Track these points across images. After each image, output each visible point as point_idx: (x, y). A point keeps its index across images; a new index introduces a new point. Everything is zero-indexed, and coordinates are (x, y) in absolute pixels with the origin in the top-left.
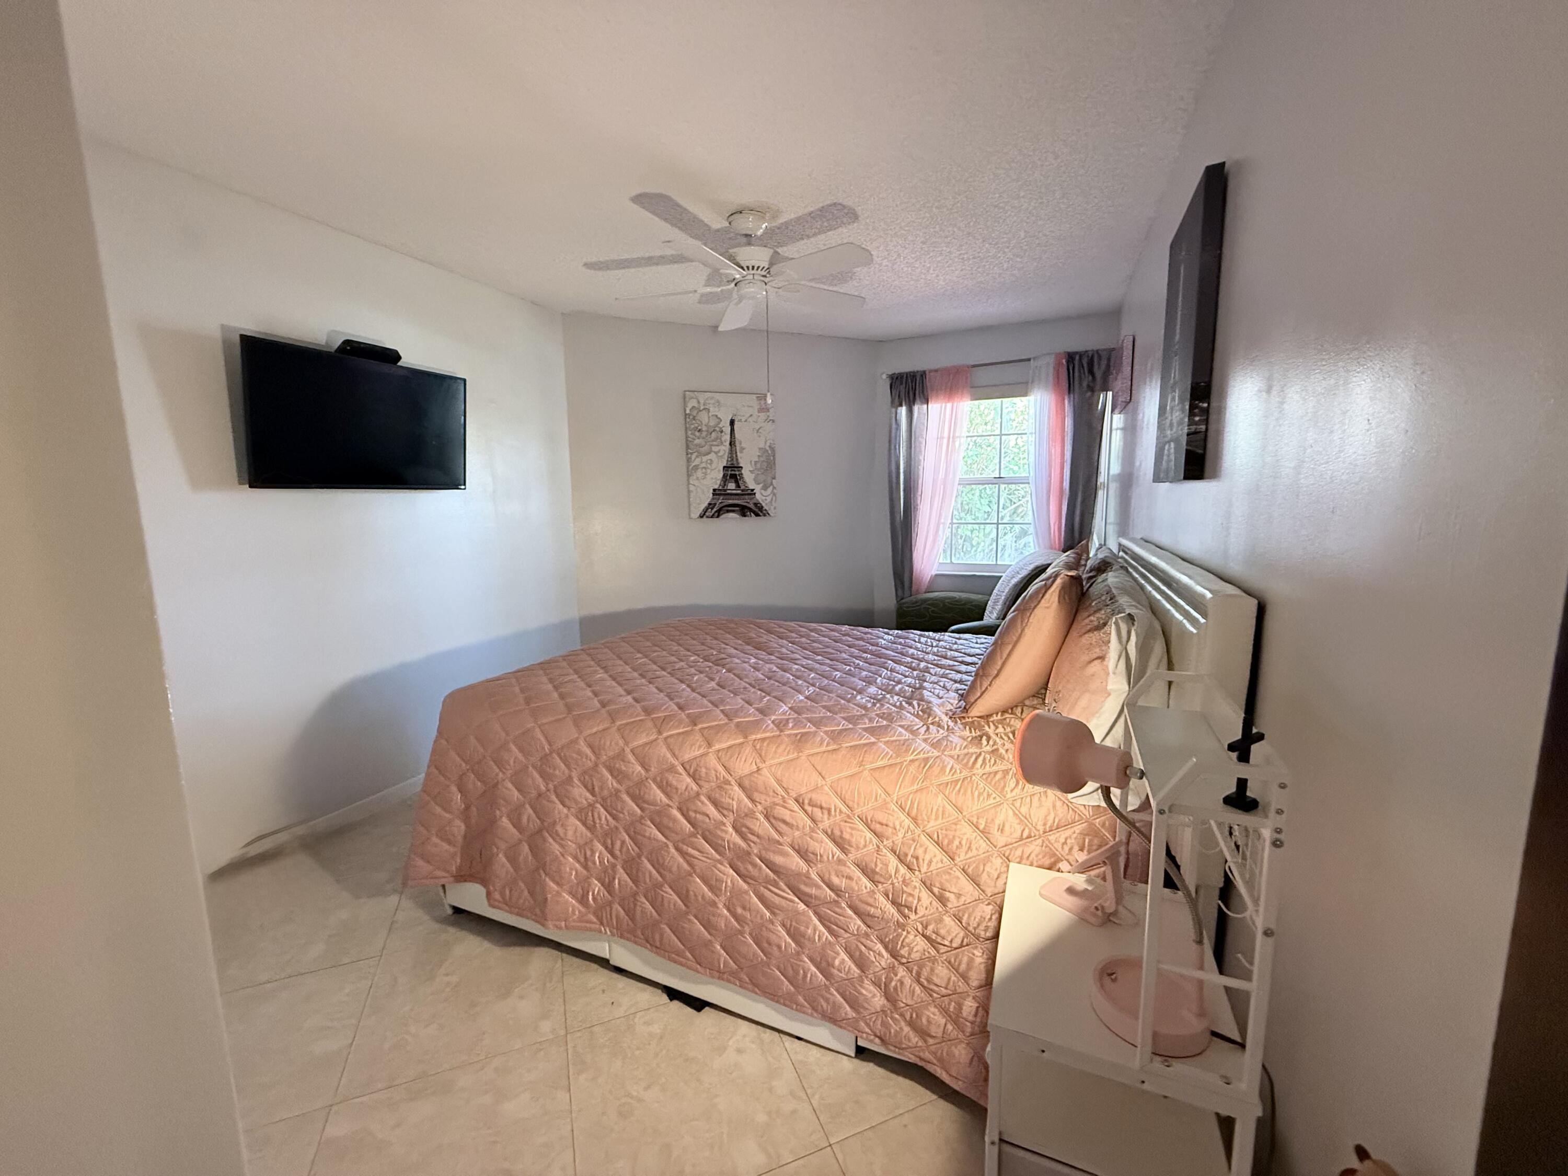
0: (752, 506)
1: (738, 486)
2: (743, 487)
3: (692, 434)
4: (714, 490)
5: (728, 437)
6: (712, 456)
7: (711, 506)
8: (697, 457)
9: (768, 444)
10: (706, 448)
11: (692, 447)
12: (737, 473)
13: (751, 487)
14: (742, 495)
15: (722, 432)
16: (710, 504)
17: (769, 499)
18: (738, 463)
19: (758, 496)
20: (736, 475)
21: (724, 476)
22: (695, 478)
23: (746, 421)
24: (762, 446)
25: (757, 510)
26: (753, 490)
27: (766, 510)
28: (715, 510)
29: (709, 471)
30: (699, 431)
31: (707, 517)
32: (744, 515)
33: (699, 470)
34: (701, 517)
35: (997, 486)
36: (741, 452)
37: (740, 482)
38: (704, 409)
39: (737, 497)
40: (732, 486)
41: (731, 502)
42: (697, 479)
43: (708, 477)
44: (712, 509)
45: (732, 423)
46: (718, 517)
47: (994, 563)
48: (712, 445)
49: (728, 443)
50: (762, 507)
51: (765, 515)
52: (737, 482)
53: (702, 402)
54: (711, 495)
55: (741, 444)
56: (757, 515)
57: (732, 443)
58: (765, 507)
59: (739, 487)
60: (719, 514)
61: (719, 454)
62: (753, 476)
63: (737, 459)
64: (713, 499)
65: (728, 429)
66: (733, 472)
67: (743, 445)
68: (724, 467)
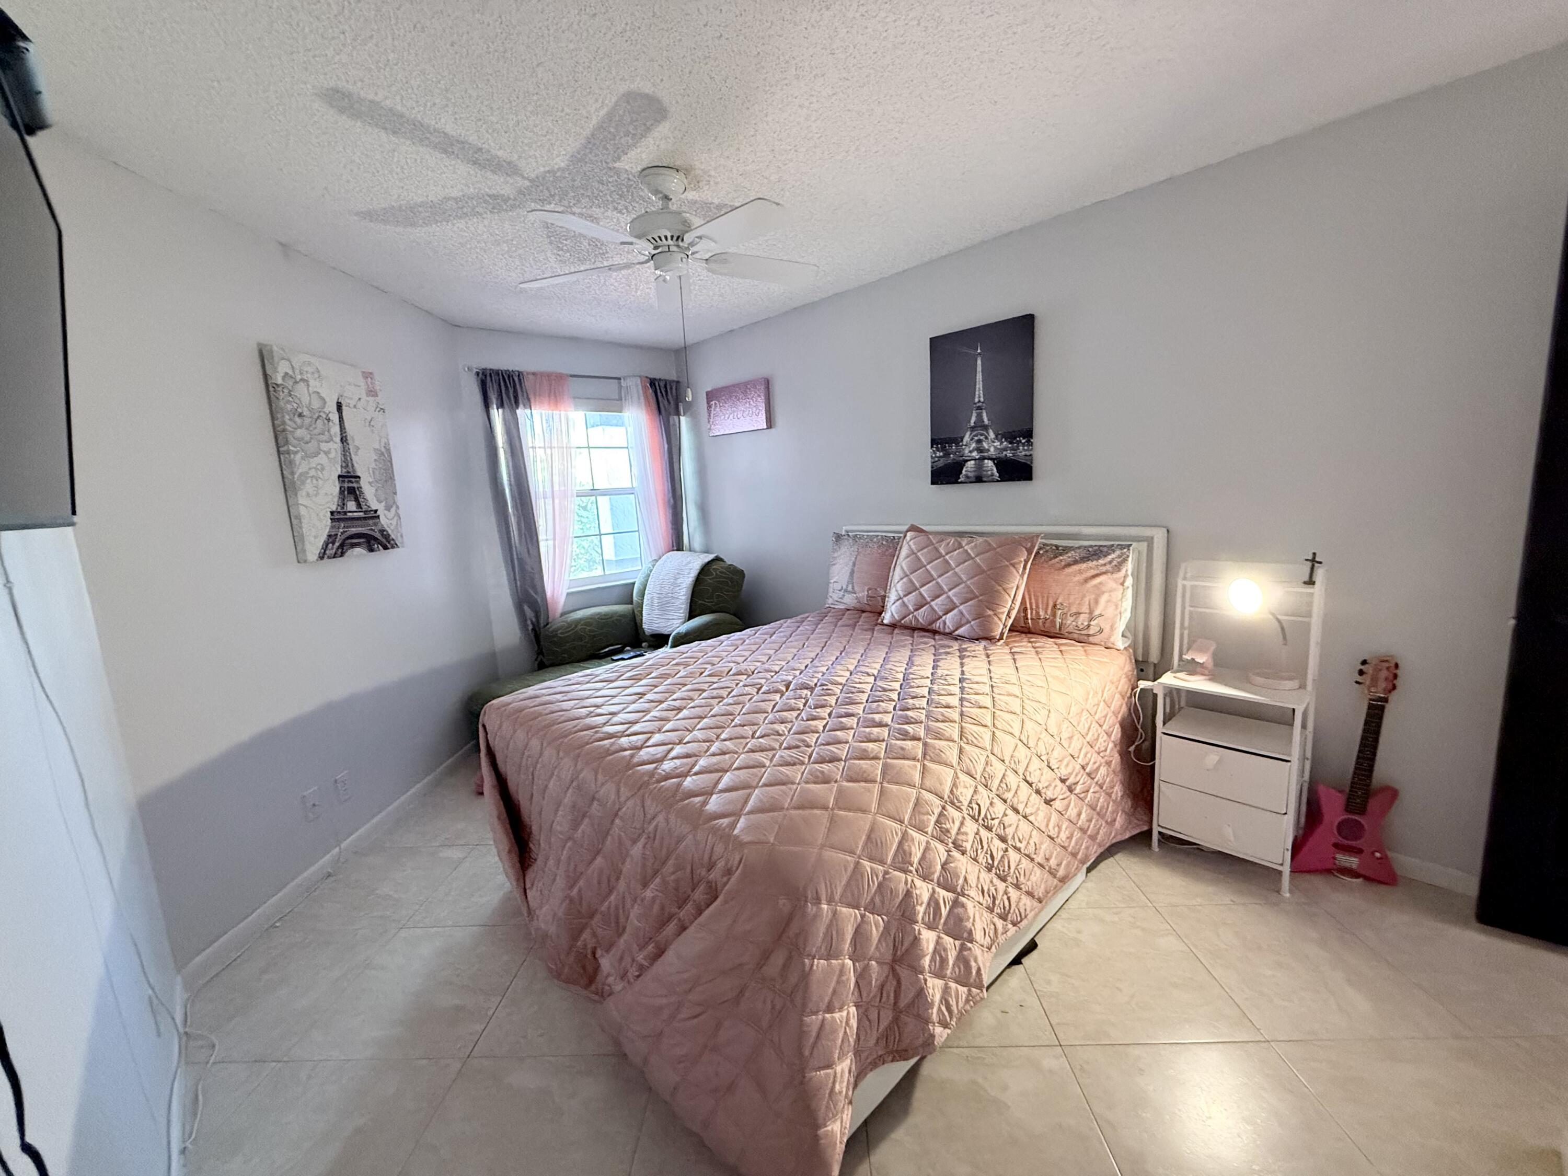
0: (378, 535)
1: (359, 505)
2: (364, 508)
3: (290, 420)
4: (332, 513)
5: (336, 429)
6: (322, 459)
7: (331, 538)
8: (303, 458)
9: (383, 444)
10: (312, 446)
11: (295, 442)
12: (355, 485)
13: (374, 508)
14: (365, 518)
15: (329, 420)
16: (330, 536)
17: (394, 522)
18: (354, 471)
19: (383, 520)
20: (354, 488)
21: (342, 491)
22: (304, 494)
23: (355, 406)
24: (377, 446)
25: (384, 541)
26: (376, 511)
27: (393, 540)
28: (337, 544)
29: (320, 482)
30: (300, 415)
31: (329, 558)
32: (371, 550)
33: (309, 481)
34: (321, 558)
35: (593, 498)
36: (356, 454)
37: (361, 500)
38: (301, 380)
39: (359, 522)
40: (351, 505)
41: (354, 530)
42: (308, 495)
43: (322, 492)
44: (333, 543)
45: (339, 407)
46: (342, 555)
47: (603, 574)
48: (320, 441)
49: (338, 439)
50: (389, 535)
51: (393, 547)
52: (357, 500)
53: (296, 366)
54: (330, 521)
55: (354, 442)
56: (386, 548)
57: (344, 440)
58: (393, 536)
59: (361, 508)
60: (341, 552)
61: (330, 456)
62: (373, 490)
63: (353, 465)
64: (332, 527)
65: (335, 417)
66: (351, 485)
67: (357, 443)
68: (340, 476)
